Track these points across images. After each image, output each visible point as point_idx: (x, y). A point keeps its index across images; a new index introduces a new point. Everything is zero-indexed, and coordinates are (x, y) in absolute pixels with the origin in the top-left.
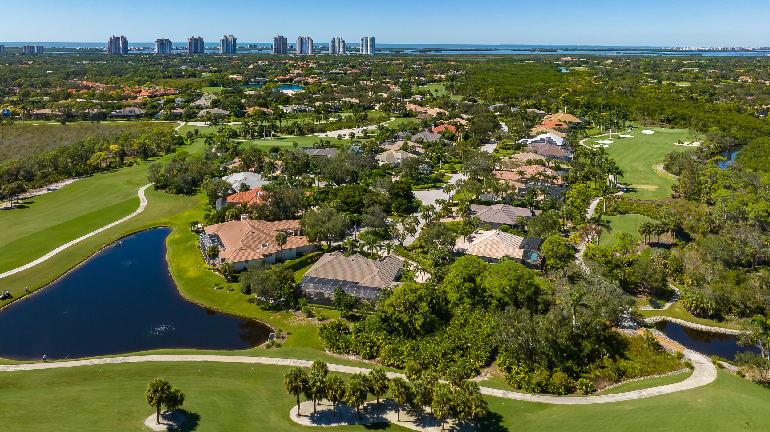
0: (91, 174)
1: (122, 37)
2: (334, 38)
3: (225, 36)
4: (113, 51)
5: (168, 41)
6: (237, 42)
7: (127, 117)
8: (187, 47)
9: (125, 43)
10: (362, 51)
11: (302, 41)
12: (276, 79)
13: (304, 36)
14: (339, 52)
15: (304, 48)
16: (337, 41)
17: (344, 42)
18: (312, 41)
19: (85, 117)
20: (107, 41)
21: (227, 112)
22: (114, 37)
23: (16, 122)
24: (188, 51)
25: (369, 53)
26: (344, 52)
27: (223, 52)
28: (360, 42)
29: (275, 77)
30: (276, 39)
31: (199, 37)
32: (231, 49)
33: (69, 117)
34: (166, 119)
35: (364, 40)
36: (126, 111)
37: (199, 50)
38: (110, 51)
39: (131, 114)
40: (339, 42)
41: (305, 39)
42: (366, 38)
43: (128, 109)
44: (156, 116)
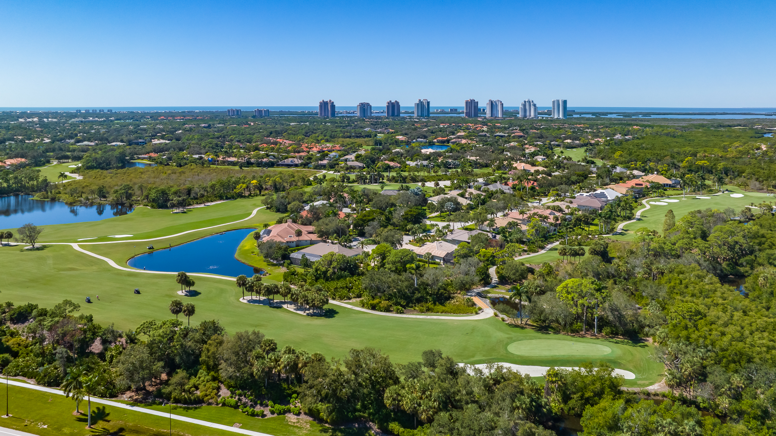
0: (236, 199)
1: (330, 101)
2: (525, 102)
3: (420, 100)
4: (323, 114)
5: (368, 104)
6: (431, 105)
7: (289, 166)
8: (386, 110)
9: (333, 106)
10: (554, 115)
11: (493, 105)
12: (435, 140)
13: (494, 99)
14: (530, 115)
15: (495, 112)
16: (527, 104)
17: (535, 105)
18: (502, 104)
19: (259, 164)
20: (318, 105)
21: (361, 165)
22: (323, 101)
23: (211, 166)
24: (386, 115)
25: (561, 116)
26: (535, 115)
27: (418, 116)
28: (551, 105)
29: (435, 138)
30: (467, 102)
31: (396, 101)
32: (425, 113)
33: (249, 164)
34: (315, 169)
35: (556, 103)
36: (288, 161)
37: (396, 114)
38: (321, 114)
39: (292, 163)
40: (530, 105)
41: (495, 102)
42: (558, 101)
43: (290, 159)
44: (309, 165)
